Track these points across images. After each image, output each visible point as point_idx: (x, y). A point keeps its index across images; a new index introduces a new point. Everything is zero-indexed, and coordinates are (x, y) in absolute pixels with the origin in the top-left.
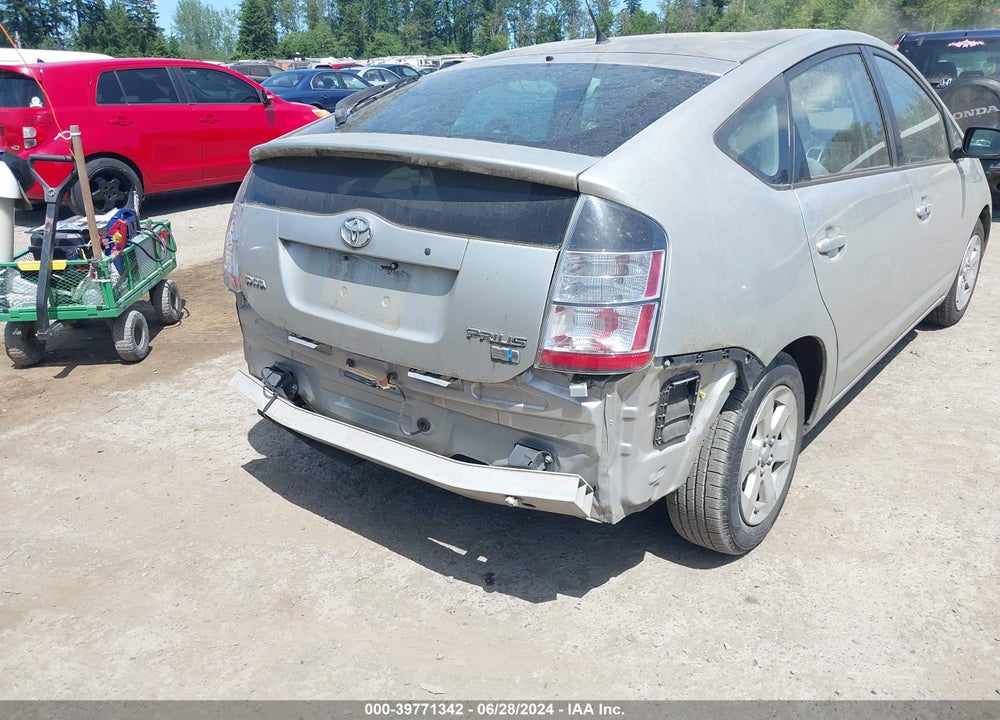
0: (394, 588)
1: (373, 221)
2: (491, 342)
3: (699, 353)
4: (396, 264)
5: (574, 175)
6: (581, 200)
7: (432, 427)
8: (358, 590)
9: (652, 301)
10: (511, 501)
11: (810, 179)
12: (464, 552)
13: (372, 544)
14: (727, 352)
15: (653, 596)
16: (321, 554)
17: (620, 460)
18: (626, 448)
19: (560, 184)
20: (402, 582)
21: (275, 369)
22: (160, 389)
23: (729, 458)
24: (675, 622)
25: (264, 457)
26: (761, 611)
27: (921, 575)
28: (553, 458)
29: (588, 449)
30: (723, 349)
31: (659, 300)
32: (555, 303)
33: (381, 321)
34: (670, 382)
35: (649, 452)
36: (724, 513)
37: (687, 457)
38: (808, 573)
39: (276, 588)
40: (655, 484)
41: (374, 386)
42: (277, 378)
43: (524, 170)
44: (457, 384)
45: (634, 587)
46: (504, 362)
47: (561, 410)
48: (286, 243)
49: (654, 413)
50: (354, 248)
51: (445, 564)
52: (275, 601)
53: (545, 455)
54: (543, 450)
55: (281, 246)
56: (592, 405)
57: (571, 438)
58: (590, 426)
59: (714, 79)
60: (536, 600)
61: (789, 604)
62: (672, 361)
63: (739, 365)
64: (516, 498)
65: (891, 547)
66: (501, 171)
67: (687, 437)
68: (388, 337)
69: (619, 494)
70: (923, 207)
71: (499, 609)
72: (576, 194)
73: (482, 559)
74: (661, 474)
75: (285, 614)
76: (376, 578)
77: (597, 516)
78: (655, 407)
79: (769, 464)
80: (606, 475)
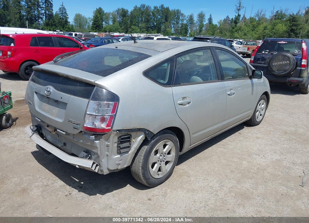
0: (55, 188)
1: (51, 89)
2: (73, 123)
3: (129, 129)
4: (57, 101)
5: (94, 81)
6: (96, 88)
7: (67, 145)
8: (45, 188)
9: (113, 115)
10: (77, 166)
11: (180, 84)
12: (78, 181)
13: (55, 176)
14: (140, 130)
15: (123, 196)
16: (40, 178)
17: (106, 157)
18: (107, 154)
19: (90, 83)
20: (58, 187)
21: (36, 126)
22: (20, 129)
23: (144, 158)
24: (125, 204)
25: (38, 150)
26: (151, 203)
27: (201, 196)
28: (91, 156)
29: (97, 154)
30: (138, 129)
31: (115, 115)
32: (87, 114)
33: (52, 115)
34: (120, 137)
35: (116, 155)
36: (143, 174)
37: (129, 157)
38: (170, 193)
39: (23, 186)
40: (119, 164)
41: (51, 132)
42: (36, 128)
43: (82, 79)
44: (67, 134)
45: (120, 193)
46: (76, 129)
47: (90, 143)
48: (36, 93)
49: (116, 145)
50: (47, 95)
51: (71, 183)
52: (21, 189)
53: (89, 155)
54: (88, 154)
55: (35, 93)
56: (97, 142)
57: (93, 150)
58: (97, 148)
59: (150, 56)
60: (90, 195)
61: (159, 201)
62: (119, 131)
63: (145, 134)
64: (78, 166)
65: (198, 188)
66: (77, 79)
67: (129, 152)
68: (53, 120)
69: (106, 167)
70: (230, 92)
71: (80, 196)
72: (94, 86)
73: (82, 183)
74: (121, 162)
75: (21, 193)
76: (51, 186)
77: (100, 172)
78: (117, 143)
79: (164, 161)
80: (101, 161)
